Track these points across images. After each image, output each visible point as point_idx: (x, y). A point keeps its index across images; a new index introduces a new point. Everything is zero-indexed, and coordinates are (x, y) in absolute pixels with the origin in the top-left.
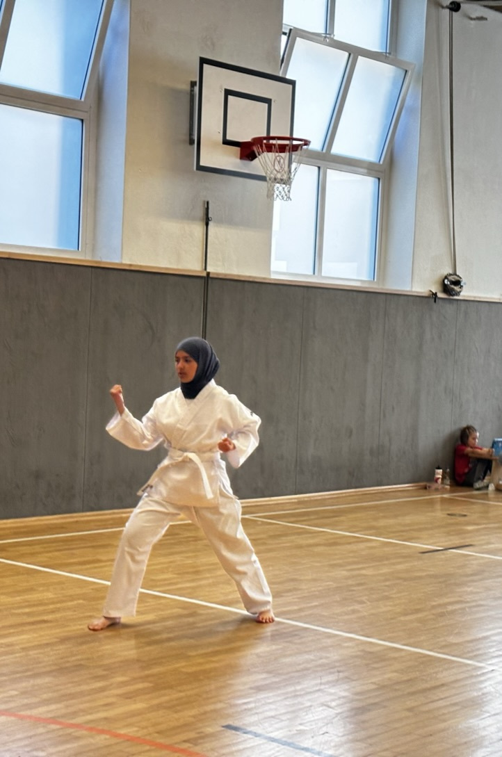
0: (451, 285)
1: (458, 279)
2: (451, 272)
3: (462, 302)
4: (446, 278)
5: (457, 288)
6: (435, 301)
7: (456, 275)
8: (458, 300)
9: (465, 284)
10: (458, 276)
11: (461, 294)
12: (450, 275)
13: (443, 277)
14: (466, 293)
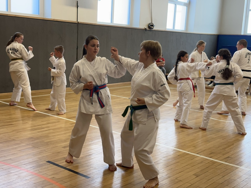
0: (151, 26)
2: (151, 22)
3: (154, 31)
4: (149, 24)
5: (152, 27)
6: (146, 31)
8: (153, 30)
9: (155, 26)
11: (154, 29)
14: (155, 28)
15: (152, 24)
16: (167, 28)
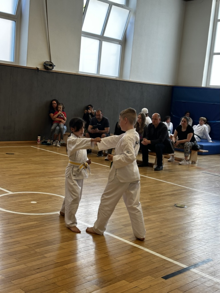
0: (48, 66)
1: (52, 64)
2: (48, 60)
3: (54, 73)
4: (45, 63)
5: (51, 68)
6: (38, 72)
7: (51, 62)
8: (52, 72)
9: (55, 66)
10: (52, 63)
11: (53, 70)
12: (47, 62)
13: (44, 63)
14: (55, 69)
15: (50, 63)
16: (80, 70)
